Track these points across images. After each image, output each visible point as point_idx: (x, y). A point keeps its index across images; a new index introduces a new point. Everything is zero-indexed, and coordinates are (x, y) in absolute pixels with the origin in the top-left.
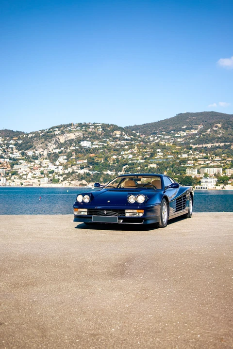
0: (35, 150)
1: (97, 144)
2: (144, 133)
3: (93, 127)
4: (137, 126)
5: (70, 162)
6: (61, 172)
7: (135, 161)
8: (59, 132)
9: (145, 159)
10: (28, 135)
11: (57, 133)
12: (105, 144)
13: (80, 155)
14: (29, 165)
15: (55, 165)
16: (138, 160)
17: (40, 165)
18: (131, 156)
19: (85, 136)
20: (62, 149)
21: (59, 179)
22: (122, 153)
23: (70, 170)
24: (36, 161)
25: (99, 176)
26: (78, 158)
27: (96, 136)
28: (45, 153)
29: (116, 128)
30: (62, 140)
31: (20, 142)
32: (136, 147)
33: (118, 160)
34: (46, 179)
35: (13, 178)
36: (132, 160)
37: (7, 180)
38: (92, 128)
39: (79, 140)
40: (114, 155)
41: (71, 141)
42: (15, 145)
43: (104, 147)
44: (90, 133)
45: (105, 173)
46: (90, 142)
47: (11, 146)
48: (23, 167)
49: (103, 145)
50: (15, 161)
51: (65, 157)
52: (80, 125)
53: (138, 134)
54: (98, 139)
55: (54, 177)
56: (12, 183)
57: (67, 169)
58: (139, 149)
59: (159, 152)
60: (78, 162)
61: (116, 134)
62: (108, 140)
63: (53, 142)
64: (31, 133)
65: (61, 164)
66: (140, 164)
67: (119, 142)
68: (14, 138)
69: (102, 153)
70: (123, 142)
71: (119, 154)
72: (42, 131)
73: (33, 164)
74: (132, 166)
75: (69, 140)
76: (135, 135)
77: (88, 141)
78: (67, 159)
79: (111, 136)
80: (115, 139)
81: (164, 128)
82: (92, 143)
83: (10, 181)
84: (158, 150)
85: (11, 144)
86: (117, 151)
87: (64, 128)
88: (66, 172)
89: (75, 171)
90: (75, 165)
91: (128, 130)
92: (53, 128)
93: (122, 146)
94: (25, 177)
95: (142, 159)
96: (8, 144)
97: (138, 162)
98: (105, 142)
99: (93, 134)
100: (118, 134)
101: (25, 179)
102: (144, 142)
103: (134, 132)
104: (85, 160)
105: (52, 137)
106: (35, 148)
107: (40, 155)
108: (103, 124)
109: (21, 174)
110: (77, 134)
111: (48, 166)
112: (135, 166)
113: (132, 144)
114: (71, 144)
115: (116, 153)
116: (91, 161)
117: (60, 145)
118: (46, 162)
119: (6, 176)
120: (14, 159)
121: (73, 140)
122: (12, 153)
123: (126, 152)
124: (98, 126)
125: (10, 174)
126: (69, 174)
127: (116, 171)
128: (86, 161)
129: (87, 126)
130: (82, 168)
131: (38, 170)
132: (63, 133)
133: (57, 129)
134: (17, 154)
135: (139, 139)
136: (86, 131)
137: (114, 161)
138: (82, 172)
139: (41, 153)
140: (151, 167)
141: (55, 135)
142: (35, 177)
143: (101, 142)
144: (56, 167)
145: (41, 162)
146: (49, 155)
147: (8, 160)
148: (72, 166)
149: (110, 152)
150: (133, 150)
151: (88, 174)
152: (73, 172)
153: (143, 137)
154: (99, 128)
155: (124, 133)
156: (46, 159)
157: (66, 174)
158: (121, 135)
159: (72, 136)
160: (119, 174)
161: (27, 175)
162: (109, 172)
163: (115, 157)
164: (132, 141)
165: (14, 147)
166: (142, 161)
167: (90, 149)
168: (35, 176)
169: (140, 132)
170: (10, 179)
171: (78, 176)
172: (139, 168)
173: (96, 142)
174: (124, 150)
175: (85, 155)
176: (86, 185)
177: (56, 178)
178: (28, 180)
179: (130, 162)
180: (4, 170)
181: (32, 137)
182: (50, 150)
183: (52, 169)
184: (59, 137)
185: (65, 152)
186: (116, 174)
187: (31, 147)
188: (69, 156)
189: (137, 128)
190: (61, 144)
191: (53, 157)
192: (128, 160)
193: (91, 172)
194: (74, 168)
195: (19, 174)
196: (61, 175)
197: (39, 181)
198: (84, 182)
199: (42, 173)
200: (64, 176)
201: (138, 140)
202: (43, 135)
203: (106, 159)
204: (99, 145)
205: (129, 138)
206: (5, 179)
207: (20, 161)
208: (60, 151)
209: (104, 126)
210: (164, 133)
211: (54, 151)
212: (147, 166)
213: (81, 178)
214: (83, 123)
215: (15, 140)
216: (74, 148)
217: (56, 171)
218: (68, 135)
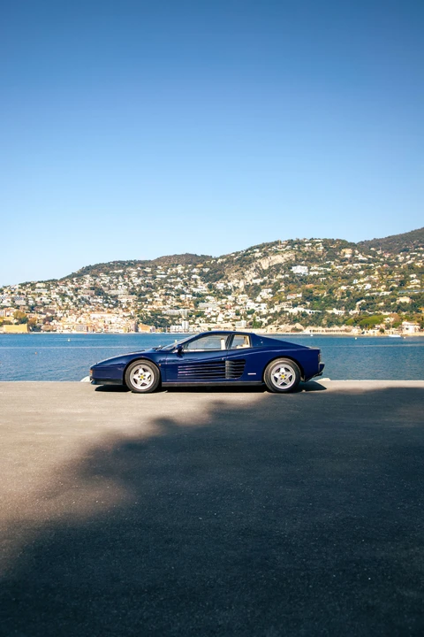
0: (226, 282)
1: (316, 270)
2: (388, 250)
3: (310, 244)
4: (378, 240)
5: (277, 297)
6: (264, 312)
7: (376, 294)
8: (260, 254)
9: (392, 289)
10: (217, 259)
11: (257, 255)
12: (329, 270)
13: (291, 286)
14: (219, 303)
15: (256, 302)
16: (380, 292)
17: (235, 303)
18: (369, 286)
19: (299, 258)
20: (266, 278)
21: (262, 322)
22: (356, 281)
23: (277, 308)
24: (230, 297)
25: (320, 317)
26: (289, 290)
27: (314, 258)
28: (242, 285)
29: (344, 244)
30: (265, 265)
31: (207, 270)
32: (377, 273)
33: (349, 294)
34: (243, 322)
35: (197, 321)
36: (370, 292)
37: (190, 324)
38: (309, 247)
39: (289, 266)
40: (343, 284)
41: (278, 268)
42: (200, 275)
43: (327, 274)
44: (306, 254)
45: (330, 312)
46: (306, 268)
47: (194, 276)
48: (211, 306)
49: (325, 271)
50: (200, 298)
51: (270, 290)
52: (291, 243)
53: (379, 252)
54: (318, 262)
55: (254, 320)
56: (197, 329)
57: (273, 307)
58: (381, 274)
59: (413, 279)
60: (288, 297)
61: (344, 253)
62: (333, 263)
63: (253, 269)
64: (221, 257)
65: (264, 301)
66: (383, 297)
67: (349, 266)
68: (199, 266)
69: (324, 282)
70: (356, 265)
71: (351, 284)
72: (237, 254)
73: (224, 300)
74: (371, 302)
75: (275, 266)
76: (374, 254)
77: (302, 265)
78: (273, 293)
79: (337, 257)
80: (343, 261)
81: (420, 242)
82: (309, 268)
83: (193, 326)
84: (411, 276)
85: (194, 274)
86: (347, 278)
87: (267, 249)
88: (272, 311)
89: (285, 310)
90: (285, 301)
91: (364, 247)
92: (251, 249)
93: (355, 271)
94: (214, 319)
95: (386, 290)
96: (190, 274)
97: (381, 295)
98: (329, 266)
99: (309, 255)
100: (348, 253)
101: (213, 323)
102: (389, 264)
103: (372, 249)
104: (299, 293)
105: (250, 261)
106: (227, 278)
107: (235, 288)
108: (325, 240)
109: (209, 316)
110: (286, 256)
111: (246, 303)
112: (375, 301)
113: (371, 268)
114: (278, 270)
115: (346, 281)
116: (308, 294)
117: (262, 273)
118: (243, 298)
119: (188, 319)
120: (198, 294)
121: (280, 264)
122: (196, 287)
123: (362, 281)
124: (318, 243)
125: (194, 316)
126: (276, 315)
127: (346, 309)
128: (300, 295)
129: (300, 243)
130: (295, 305)
131: (232, 310)
132: (266, 255)
133: (258, 250)
134: (202, 288)
135: (382, 260)
136: (301, 251)
137: (343, 293)
138: (294, 311)
139: (236, 285)
140: (400, 303)
141: (255, 259)
142: (228, 320)
143: (322, 266)
144: (257, 305)
145: (236, 298)
146: (247, 287)
147: (191, 296)
148: (280, 302)
149: (337, 280)
150: (372, 276)
151: (304, 314)
152: (282, 312)
153: (387, 256)
154: (319, 246)
155: (357, 252)
156: (243, 293)
157: (271, 314)
158: (353, 254)
159: (279, 259)
160: (351, 313)
161: (216, 316)
162: (335, 311)
163: (343, 288)
164: (370, 263)
165: (198, 277)
166: (386, 293)
167: (306, 278)
168: (227, 318)
169: (382, 250)
170: (193, 323)
171: (289, 317)
172: (382, 304)
173: (315, 267)
174: (359, 278)
175: (299, 286)
176: (301, 330)
177: (257, 321)
178: (218, 324)
179: (368, 295)
180: (186, 310)
181: (222, 263)
182: (249, 280)
183: (251, 308)
184: (261, 261)
185: (270, 283)
186: (347, 314)
187: (221, 277)
188: (276, 288)
189: (377, 243)
190: (264, 271)
191: (253, 291)
192: (364, 292)
193: (308, 311)
194: (284, 305)
195: (205, 316)
196: (265, 317)
197: (233, 325)
198: (298, 326)
199: (238, 314)
200: (269, 318)
201: (379, 261)
202: (238, 260)
203: (330, 292)
204: (319, 271)
205: (365, 259)
206: (187, 322)
207: (208, 297)
208: (262, 281)
209: (326, 243)
210: (421, 249)
211: (254, 281)
212: (394, 300)
213: (293, 319)
214: (294, 239)
215: (199, 268)
216: (283, 277)
217: (257, 310)
218: (273, 258)
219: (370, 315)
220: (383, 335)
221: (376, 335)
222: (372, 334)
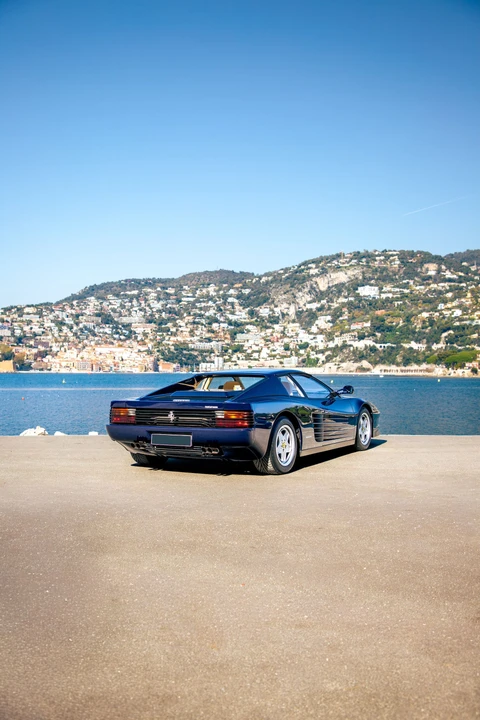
0: (272, 306)
1: (390, 291)
3: (382, 258)
4: (472, 252)
5: (338, 326)
6: (321, 346)
7: (468, 322)
8: (316, 270)
11: (313, 272)
12: (406, 291)
13: (356, 312)
15: (310, 334)
16: (473, 320)
18: (458, 313)
19: (367, 275)
20: (324, 302)
21: (317, 359)
22: (442, 306)
23: (338, 342)
25: (395, 352)
26: (354, 318)
27: (388, 275)
28: (292, 311)
29: (429, 258)
30: (323, 285)
32: (469, 295)
33: (432, 322)
34: (295, 359)
36: (460, 320)
38: (381, 261)
39: (354, 285)
40: (424, 311)
41: (340, 287)
42: (238, 298)
43: (404, 296)
44: (376, 270)
45: (407, 345)
46: (376, 288)
49: (401, 294)
51: (329, 318)
52: (357, 256)
53: (473, 268)
54: (392, 281)
55: (308, 355)
57: (333, 340)
58: (474, 297)
60: (353, 327)
61: (427, 269)
62: (411, 282)
63: (307, 290)
65: (321, 331)
66: (476, 327)
67: (434, 285)
69: (400, 307)
70: (442, 284)
71: (435, 310)
74: (461, 333)
75: (336, 286)
76: (467, 270)
77: (371, 285)
78: (333, 321)
79: (417, 274)
80: (426, 280)
82: (381, 289)
85: (231, 296)
86: (431, 303)
87: (326, 263)
88: (331, 344)
89: (349, 343)
90: (348, 332)
91: (453, 261)
93: (441, 292)
97: (474, 324)
98: (406, 285)
99: (381, 273)
100: (432, 269)
103: (464, 264)
104: (367, 321)
105: (303, 280)
106: (273, 302)
107: (283, 315)
109: (249, 351)
110: (350, 273)
111: (297, 334)
112: (467, 332)
113: (462, 288)
114: (340, 292)
115: (429, 306)
116: (379, 324)
117: (319, 296)
118: (294, 327)
121: (343, 284)
122: (233, 313)
123: (449, 305)
124: (392, 256)
125: (230, 351)
126: (337, 350)
127: (427, 342)
129: (370, 256)
130: (361, 338)
132: (324, 272)
133: (314, 266)
135: (475, 278)
136: (369, 267)
137: (424, 322)
141: (310, 277)
143: (397, 287)
144: (312, 336)
145: (284, 328)
146: (299, 314)
148: (342, 334)
149: (416, 305)
150: (463, 300)
151: (373, 349)
152: (345, 345)
154: (394, 260)
155: (444, 267)
156: (294, 321)
157: (330, 349)
158: (439, 270)
159: (341, 277)
160: (434, 347)
161: (259, 351)
162: (414, 345)
163: (425, 314)
164: (461, 282)
165: (236, 301)
167: (376, 302)
169: (478, 265)
171: (354, 352)
173: (388, 288)
174: (445, 302)
175: (367, 313)
176: (369, 370)
177: (312, 357)
178: (261, 361)
179: (457, 324)
180: (220, 343)
181: (267, 282)
182: (301, 305)
183: (304, 341)
184: (317, 279)
185: (330, 309)
186: (429, 348)
188: (336, 314)
189: (470, 256)
190: (321, 293)
191: (306, 319)
192: (452, 320)
193: (378, 346)
194: (346, 337)
195: (244, 351)
196: (322, 352)
198: (364, 364)
199: (287, 349)
200: (327, 353)
201: (473, 280)
203: (408, 320)
204: (394, 294)
205: (455, 276)
208: (318, 305)
209: (404, 256)
211: (309, 306)
213: (359, 356)
216: (346, 300)
217: (312, 343)
218: (334, 275)
219: (460, 351)
220: (475, 376)
221: (466, 376)
222: (461, 374)
